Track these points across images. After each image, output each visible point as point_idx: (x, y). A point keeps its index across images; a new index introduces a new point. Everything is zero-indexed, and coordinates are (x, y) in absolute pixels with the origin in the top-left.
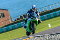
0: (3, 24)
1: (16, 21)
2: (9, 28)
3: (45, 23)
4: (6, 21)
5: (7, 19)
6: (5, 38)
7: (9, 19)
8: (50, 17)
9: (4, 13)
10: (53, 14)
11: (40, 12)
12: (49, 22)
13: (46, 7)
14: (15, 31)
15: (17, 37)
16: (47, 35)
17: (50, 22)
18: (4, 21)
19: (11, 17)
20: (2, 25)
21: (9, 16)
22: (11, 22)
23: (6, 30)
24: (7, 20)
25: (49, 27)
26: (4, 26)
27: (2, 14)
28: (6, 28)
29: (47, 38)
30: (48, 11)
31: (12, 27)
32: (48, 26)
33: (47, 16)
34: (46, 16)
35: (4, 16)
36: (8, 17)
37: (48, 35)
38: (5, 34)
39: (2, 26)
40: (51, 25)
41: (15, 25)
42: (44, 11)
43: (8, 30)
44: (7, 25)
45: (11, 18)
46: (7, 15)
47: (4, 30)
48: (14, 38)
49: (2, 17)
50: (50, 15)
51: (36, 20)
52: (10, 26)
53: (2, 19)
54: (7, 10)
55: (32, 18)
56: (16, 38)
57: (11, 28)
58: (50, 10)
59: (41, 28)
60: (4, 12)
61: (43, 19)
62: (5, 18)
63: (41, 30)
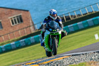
0: (20, 34)
2: (30, 40)
3: (89, 32)
4: (25, 29)
5: (26, 26)
6: (23, 57)
7: (30, 26)
12: (95, 31)
16: (92, 52)
17: (97, 30)
18: (21, 29)
19: (33, 23)
21: (31, 21)
22: (33, 31)
23: (25, 45)
24: (28, 27)
25: (95, 40)
26: (21, 37)
27: (19, 17)
28: (25, 41)
29: (93, 58)
30: (94, 12)
31: (34, 38)
32: (94, 37)
33: (93, 20)
34: (91, 21)
35: (22, 21)
36: (29, 23)
37: (94, 53)
39: (19, 38)
42: (88, 12)
43: (29, 44)
44: (26, 35)
45: (34, 25)
46: (27, 18)
47: (22, 44)
48: (39, 57)
49: (19, 22)
50: (97, 19)
52: (31, 37)
53: (18, 26)
54: (28, 11)
55: (51, 30)
56: (41, 57)
57: (34, 41)
59: (83, 41)
60: (21, 14)
61: (86, 25)
62: (24, 25)
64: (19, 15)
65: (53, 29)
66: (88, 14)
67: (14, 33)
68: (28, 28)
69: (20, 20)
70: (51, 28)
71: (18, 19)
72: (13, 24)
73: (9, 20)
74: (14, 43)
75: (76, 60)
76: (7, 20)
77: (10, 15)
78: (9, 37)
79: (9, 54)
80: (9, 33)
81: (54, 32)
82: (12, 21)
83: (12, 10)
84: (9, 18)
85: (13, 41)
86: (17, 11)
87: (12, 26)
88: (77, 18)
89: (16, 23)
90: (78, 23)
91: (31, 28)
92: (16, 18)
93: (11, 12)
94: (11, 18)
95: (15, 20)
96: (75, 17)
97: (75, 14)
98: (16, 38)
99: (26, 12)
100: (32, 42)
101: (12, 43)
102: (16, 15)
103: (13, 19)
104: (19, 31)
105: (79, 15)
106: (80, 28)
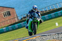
1: (22, 20)
2: (15, 26)
3: (52, 21)
4: (12, 20)
5: (13, 18)
6: (11, 37)
7: (15, 18)
8: (57, 16)
9: (10, 12)
10: (60, 12)
11: (48, 10)
13: (54, 5)
14: (21, 30)
15: (24, 36)
17: (57, 20)
20: (8, 23)
21: (15, 15)
22: (17, 21)
23: (12, 29)
26: (10, 24)
27: (8, 12)
28: (12, 27)
29: (55, 37)
30: (55, 9)
31: (18, 25)
33: (54, 14)
37: (55, 34)
38: (11, 33)
39: (8, 25)
40: (58, 24)
41: (21, 23)
43: (14, 29)
44: (13, 23)
45: (17, 17)
46: (13, 13)
47: (10, 29)
48: (21, 37)
49: (8, 15)
50: (57, 13)
51: (38, 20)
52: (16, 25)
53: (8, 18)
54: (14, 8)
55: (33, 18)
58: (57, 8)
59: (48, 27)
60: (10, 10)
61: (50, 17)
62: (11, 17)
63: (48, 28)
64: (8, 11)
65: (35, 17)
66: (52, 10)
67: (5, 22)
68: (14, 19)
69: (9, 14)
70: (33, 17)
71: (7, 13)
72: (4, 16)
73: (2, 14)
74: (5, 28)
75: (44, 39)
76: (1, 14)
77: (2, 11)
78: (2, 24)
79: (2, 35)
80: (2, 22)
81: (35, 19)
82: (4, 14)
83: (4, 8)
84: (2, 13)
85: (5, 27)
86: (7, 8)
87: (4, 18)
88: (44, 12)
89: (6, 16)
90: (45, 16)
91: (16, 19)
92: (6, 13)
93: (3, 9)
94: (3, 13)
95: (6, 14)
96: (43, 12)
97: (44, 10)
98: (6, 25)
99: (13, 9)
100: (16, 28)
101: (4, 28)
102: (6, 11)
103: (5, 13)
104: (8, 21)
105: (46, 11)
106: (46, 19)
